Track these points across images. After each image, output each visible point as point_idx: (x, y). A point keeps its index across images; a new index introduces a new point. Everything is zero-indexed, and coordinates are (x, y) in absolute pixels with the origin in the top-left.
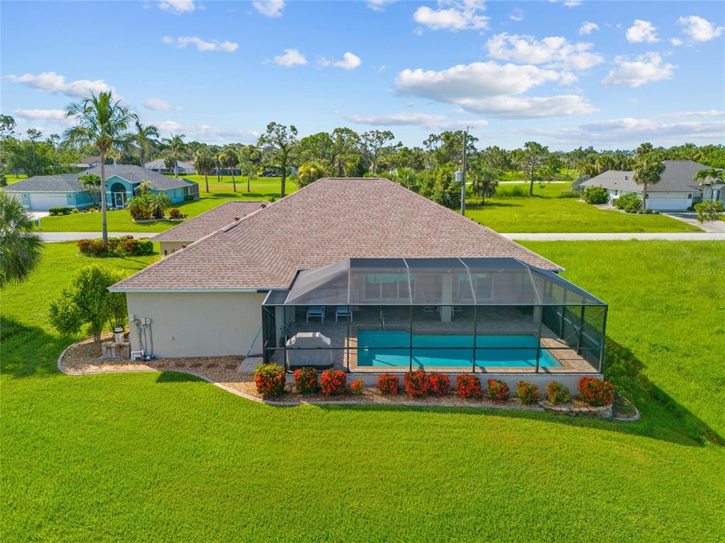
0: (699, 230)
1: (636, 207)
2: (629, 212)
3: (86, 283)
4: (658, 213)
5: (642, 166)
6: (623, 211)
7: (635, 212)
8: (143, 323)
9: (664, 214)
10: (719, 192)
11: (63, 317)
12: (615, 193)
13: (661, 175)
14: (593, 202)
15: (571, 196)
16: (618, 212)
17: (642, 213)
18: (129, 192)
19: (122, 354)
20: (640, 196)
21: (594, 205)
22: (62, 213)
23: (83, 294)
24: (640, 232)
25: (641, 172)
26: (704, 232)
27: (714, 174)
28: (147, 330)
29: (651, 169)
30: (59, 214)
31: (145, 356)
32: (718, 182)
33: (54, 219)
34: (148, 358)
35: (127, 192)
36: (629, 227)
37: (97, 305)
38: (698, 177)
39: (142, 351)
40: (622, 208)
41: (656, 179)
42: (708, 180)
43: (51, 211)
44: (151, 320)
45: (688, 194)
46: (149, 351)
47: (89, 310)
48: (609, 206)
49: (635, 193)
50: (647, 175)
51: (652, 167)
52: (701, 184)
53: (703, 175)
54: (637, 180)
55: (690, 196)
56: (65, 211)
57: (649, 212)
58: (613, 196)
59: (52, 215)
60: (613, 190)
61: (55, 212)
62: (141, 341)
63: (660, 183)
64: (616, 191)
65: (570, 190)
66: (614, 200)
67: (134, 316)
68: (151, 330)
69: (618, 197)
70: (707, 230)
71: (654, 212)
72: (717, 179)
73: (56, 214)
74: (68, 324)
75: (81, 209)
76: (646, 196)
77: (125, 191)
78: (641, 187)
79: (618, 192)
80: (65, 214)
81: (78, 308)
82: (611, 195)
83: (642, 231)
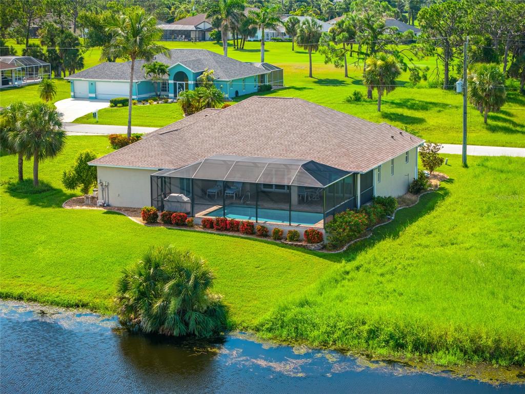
3: (81, 161)
8: (104, 184)
11: (68, 179)
18: (191, 82)
19: (93, 201)
22: (121, 105)
23: (79, 167)
28: (106, 189)
30: (119, 105)
31: (104, 204)
33: (112, 111)
34: (105, 205)
35: (190, 82)
37: (85, 174)
39: (103, 201)
43: (111, 102)
44: (108, 183)
46: (107, 202)
47: (81, 176)
56: (124, 103)
59: (112, 107)
61: (115, 103)
62: (103, 195)
67: (100, 180)
68: (108, 189)
73: (116, 105)
74: (71, 183)
75: (140, 101)
77: (188, 81)
80: (124, 105)
81: (76, 175)
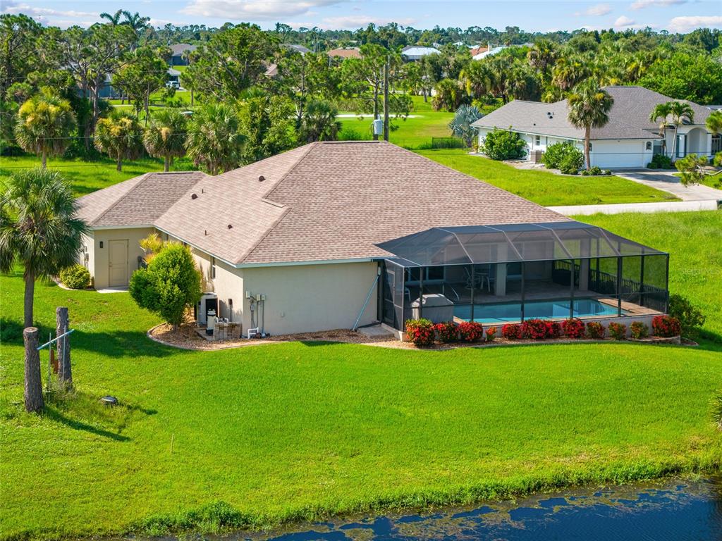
0: (673, 199)
1: (576, 165)
2: (567, 173)
4: (609, 174)
5: (581, 99)
6: (558, 172)
7: (576, 173)
9: (619, 175)
10: (686, 137)
12: (535, 140)
13: (609, 114)
14: (501, 158)
15: (451, 145)
16: (548, 173)
17: (587, 174)
20: (579, 146)
21: (504, 162)
24: (598, 204)
25: (581, 109)
26: (680, 200)
27: (679, 111)
29: (595, 103)
32: (686, 123)
36: (581, 197)
38: (658, 115)
40: (554, 167)
41: (601, 121)
42: (671, 119)
45: (646, 141)
48: (528, 164)
49: (571, 142)
50: (588, 113)
51: (596, 101)
52: (662, 126)
53: (664, 111)
54: (574, 121)
55: (649, 145)
57: (597, 172)
58: (532, 147)
60: (531, 136)
63: (607, 125)
64: (538, 138)
65: (447, 134)
66: (538, 154)
69: (543, 148)
70: (684, 198)
71: (604, 172)
72: (682, 117)
76: (590, 146)
78: (581, 133)
79: (541, 141)
82: (530, 144)
83: (600, 202)
